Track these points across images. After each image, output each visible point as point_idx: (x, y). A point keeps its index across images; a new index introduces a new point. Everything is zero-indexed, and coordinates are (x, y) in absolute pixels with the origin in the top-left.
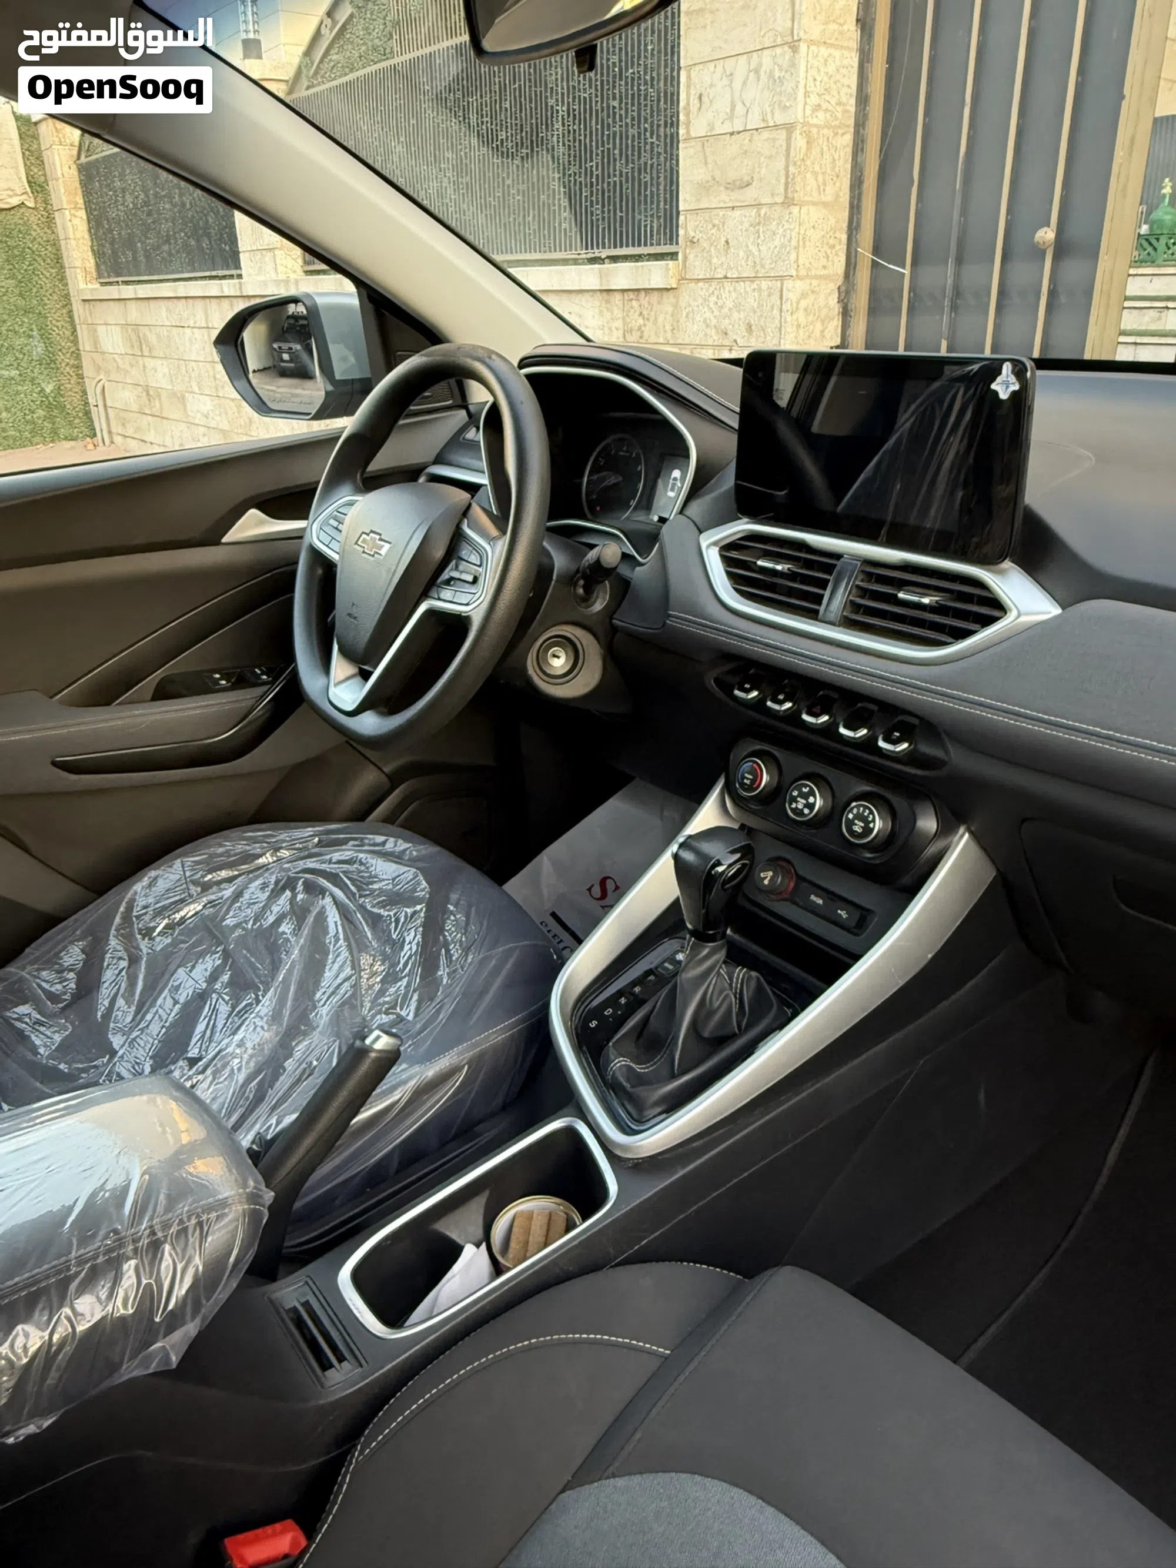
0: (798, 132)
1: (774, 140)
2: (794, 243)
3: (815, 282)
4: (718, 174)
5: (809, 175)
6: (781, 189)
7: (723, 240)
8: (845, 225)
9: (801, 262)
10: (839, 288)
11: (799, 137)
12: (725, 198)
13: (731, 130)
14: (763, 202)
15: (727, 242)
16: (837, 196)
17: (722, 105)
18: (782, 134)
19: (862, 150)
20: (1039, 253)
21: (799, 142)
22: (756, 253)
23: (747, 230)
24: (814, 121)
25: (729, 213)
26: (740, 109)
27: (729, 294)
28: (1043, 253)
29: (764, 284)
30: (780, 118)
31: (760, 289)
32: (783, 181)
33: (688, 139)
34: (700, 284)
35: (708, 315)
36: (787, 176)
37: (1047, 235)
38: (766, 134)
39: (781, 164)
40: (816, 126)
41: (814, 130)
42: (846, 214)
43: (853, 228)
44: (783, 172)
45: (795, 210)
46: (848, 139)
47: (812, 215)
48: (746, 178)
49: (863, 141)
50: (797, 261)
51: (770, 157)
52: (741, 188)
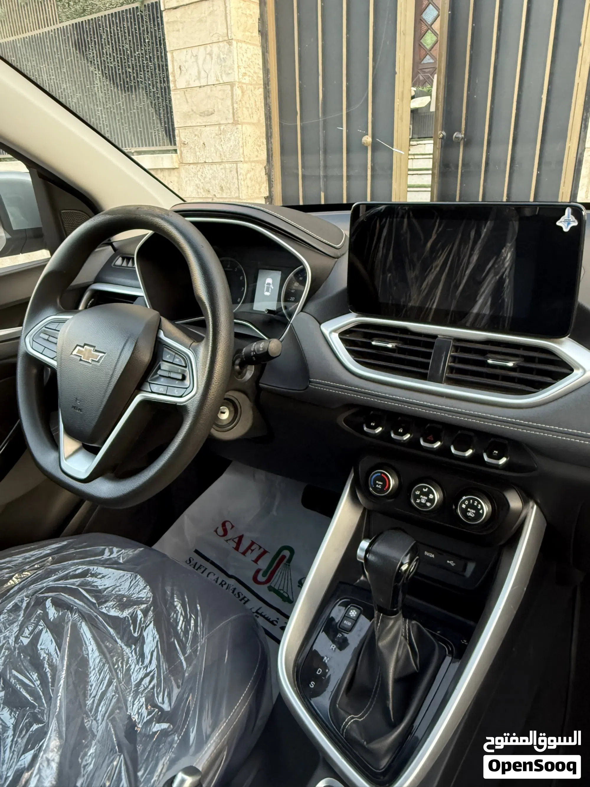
0: (237, 86)
1: (224, 91)
2: (241, 144)
3: (253, 164)
4: (194, 108)
5: (244, 109)
6: (231, 116)
7: (202, 143)
8: (264, 135)
9: (245, 154)
10: (265, 167)
11: (237, 89)
12: (200, 121)
13: (199, 85)
14: (222, 123)
15: (204, 144)
16: (259, 121)
17: (194, 71)
18: (229, 87)
19: (269, 97)
20: (365, 148)
21: (238, 92)
22: (221, 149)
23: (214, 138)
24: (244, 81)
25: (203, 129)
26: (203, 74)
27: (208, 171)
28: (366, 148)
29: (227, 166)
30: (226, 79)
31: (225, 168)
32: (231, 111)
33: (176, 89)
34: (191, 166)
35: (197, 182)
36: (233, 109)
37: (368, 139)
38: (219, 87)
39: (229, 102)
40: (245, 84)
41: (244, 86)
42: (264, 129)
43: (269, 137)
44: (231, 107)
45: (239, 127)
46: (261, 90)
47: (248, 130)
48: (211, 110)
49: (268, 92)
50: (243, 153)
51: (223, 99)
52: (208, 115)
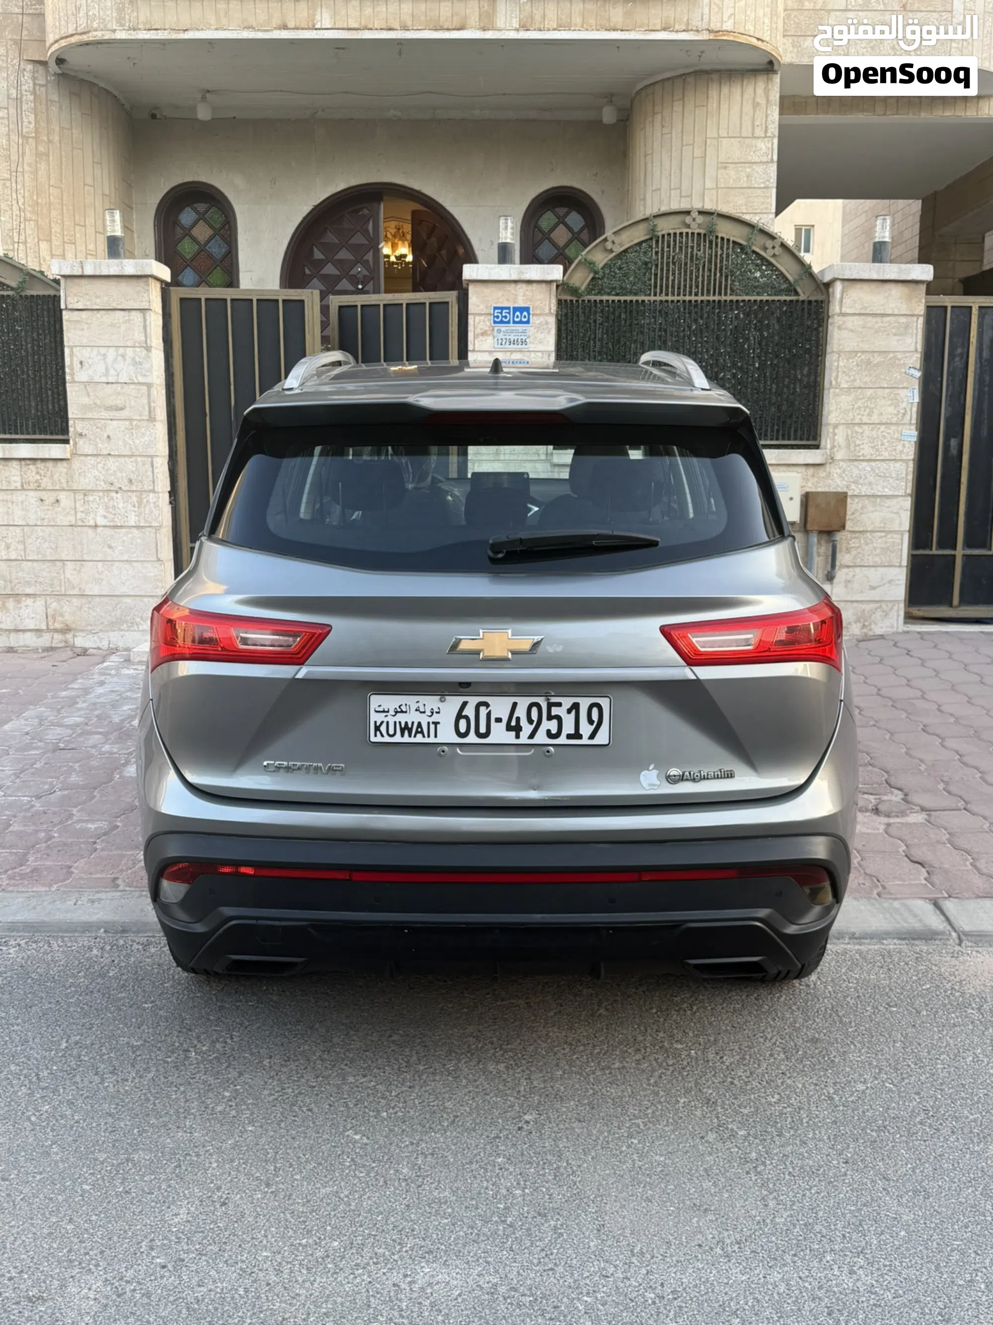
0: (154, 388)
1: (138, 390)
2: (157, 439)
3: (163, 459)
4: (98, 402)
6: (147, 413)
7: (106, 435)
10: (168, 463)
11: (154, 390)
12: (105, 414)
13: (106, 381)
14: (135, 418)
15: (108, 437)
16: (164, 417)
17: (98, 368)
18: (145, 388)
21: (155, 392)
22: (131, 443)
23: (123, 431)
24: (157, 383)
25: (110, 422)
26: (112, 372)
27: (112, 464)
29: (139, 459)
30: (141, 379)
31: (136, 462)
32: (147, 409)
33: (73, 382)
34: (89, 458)
35: (97, 474)
36: (150, 407)
38: (132, 386)
39: (144, 402)
40: (158, 385)
41: (158, 387)
44: (147, 405)
45: (156, 424)
47: (160, 426)
48: (120, 406)
51: (137, 397)
52: (116, 410)
